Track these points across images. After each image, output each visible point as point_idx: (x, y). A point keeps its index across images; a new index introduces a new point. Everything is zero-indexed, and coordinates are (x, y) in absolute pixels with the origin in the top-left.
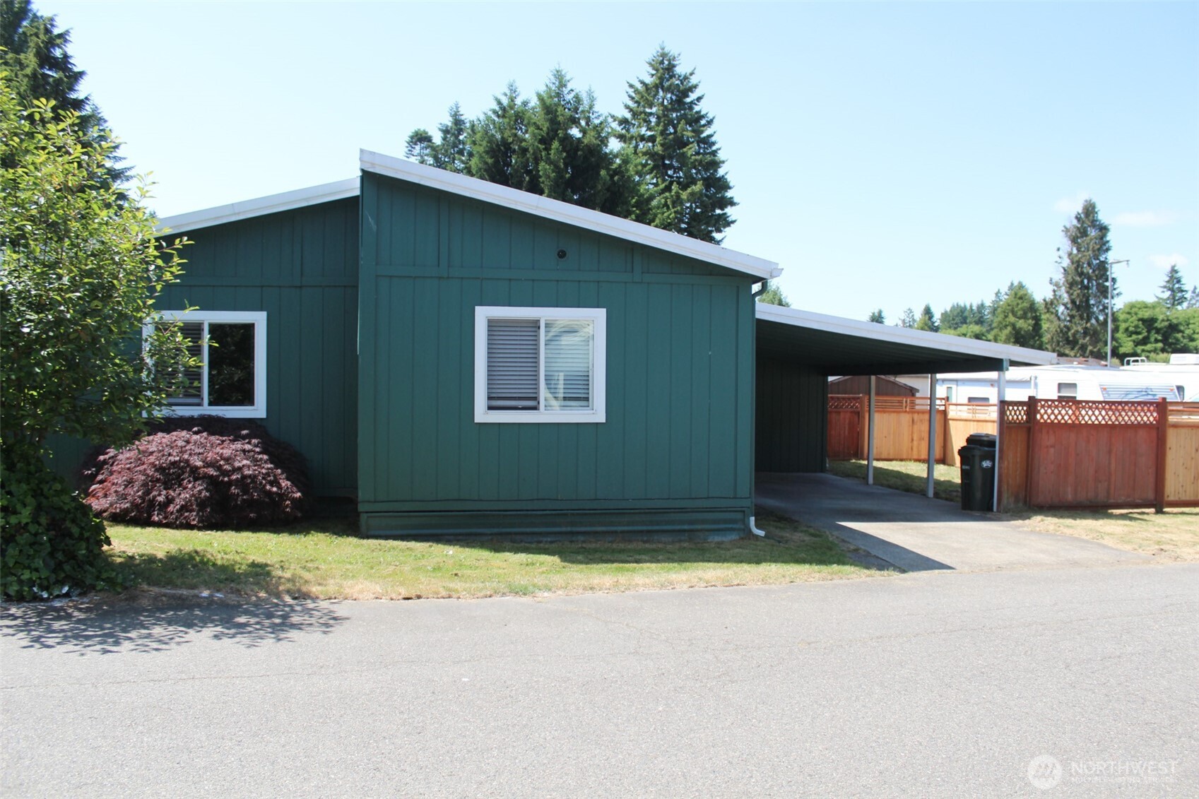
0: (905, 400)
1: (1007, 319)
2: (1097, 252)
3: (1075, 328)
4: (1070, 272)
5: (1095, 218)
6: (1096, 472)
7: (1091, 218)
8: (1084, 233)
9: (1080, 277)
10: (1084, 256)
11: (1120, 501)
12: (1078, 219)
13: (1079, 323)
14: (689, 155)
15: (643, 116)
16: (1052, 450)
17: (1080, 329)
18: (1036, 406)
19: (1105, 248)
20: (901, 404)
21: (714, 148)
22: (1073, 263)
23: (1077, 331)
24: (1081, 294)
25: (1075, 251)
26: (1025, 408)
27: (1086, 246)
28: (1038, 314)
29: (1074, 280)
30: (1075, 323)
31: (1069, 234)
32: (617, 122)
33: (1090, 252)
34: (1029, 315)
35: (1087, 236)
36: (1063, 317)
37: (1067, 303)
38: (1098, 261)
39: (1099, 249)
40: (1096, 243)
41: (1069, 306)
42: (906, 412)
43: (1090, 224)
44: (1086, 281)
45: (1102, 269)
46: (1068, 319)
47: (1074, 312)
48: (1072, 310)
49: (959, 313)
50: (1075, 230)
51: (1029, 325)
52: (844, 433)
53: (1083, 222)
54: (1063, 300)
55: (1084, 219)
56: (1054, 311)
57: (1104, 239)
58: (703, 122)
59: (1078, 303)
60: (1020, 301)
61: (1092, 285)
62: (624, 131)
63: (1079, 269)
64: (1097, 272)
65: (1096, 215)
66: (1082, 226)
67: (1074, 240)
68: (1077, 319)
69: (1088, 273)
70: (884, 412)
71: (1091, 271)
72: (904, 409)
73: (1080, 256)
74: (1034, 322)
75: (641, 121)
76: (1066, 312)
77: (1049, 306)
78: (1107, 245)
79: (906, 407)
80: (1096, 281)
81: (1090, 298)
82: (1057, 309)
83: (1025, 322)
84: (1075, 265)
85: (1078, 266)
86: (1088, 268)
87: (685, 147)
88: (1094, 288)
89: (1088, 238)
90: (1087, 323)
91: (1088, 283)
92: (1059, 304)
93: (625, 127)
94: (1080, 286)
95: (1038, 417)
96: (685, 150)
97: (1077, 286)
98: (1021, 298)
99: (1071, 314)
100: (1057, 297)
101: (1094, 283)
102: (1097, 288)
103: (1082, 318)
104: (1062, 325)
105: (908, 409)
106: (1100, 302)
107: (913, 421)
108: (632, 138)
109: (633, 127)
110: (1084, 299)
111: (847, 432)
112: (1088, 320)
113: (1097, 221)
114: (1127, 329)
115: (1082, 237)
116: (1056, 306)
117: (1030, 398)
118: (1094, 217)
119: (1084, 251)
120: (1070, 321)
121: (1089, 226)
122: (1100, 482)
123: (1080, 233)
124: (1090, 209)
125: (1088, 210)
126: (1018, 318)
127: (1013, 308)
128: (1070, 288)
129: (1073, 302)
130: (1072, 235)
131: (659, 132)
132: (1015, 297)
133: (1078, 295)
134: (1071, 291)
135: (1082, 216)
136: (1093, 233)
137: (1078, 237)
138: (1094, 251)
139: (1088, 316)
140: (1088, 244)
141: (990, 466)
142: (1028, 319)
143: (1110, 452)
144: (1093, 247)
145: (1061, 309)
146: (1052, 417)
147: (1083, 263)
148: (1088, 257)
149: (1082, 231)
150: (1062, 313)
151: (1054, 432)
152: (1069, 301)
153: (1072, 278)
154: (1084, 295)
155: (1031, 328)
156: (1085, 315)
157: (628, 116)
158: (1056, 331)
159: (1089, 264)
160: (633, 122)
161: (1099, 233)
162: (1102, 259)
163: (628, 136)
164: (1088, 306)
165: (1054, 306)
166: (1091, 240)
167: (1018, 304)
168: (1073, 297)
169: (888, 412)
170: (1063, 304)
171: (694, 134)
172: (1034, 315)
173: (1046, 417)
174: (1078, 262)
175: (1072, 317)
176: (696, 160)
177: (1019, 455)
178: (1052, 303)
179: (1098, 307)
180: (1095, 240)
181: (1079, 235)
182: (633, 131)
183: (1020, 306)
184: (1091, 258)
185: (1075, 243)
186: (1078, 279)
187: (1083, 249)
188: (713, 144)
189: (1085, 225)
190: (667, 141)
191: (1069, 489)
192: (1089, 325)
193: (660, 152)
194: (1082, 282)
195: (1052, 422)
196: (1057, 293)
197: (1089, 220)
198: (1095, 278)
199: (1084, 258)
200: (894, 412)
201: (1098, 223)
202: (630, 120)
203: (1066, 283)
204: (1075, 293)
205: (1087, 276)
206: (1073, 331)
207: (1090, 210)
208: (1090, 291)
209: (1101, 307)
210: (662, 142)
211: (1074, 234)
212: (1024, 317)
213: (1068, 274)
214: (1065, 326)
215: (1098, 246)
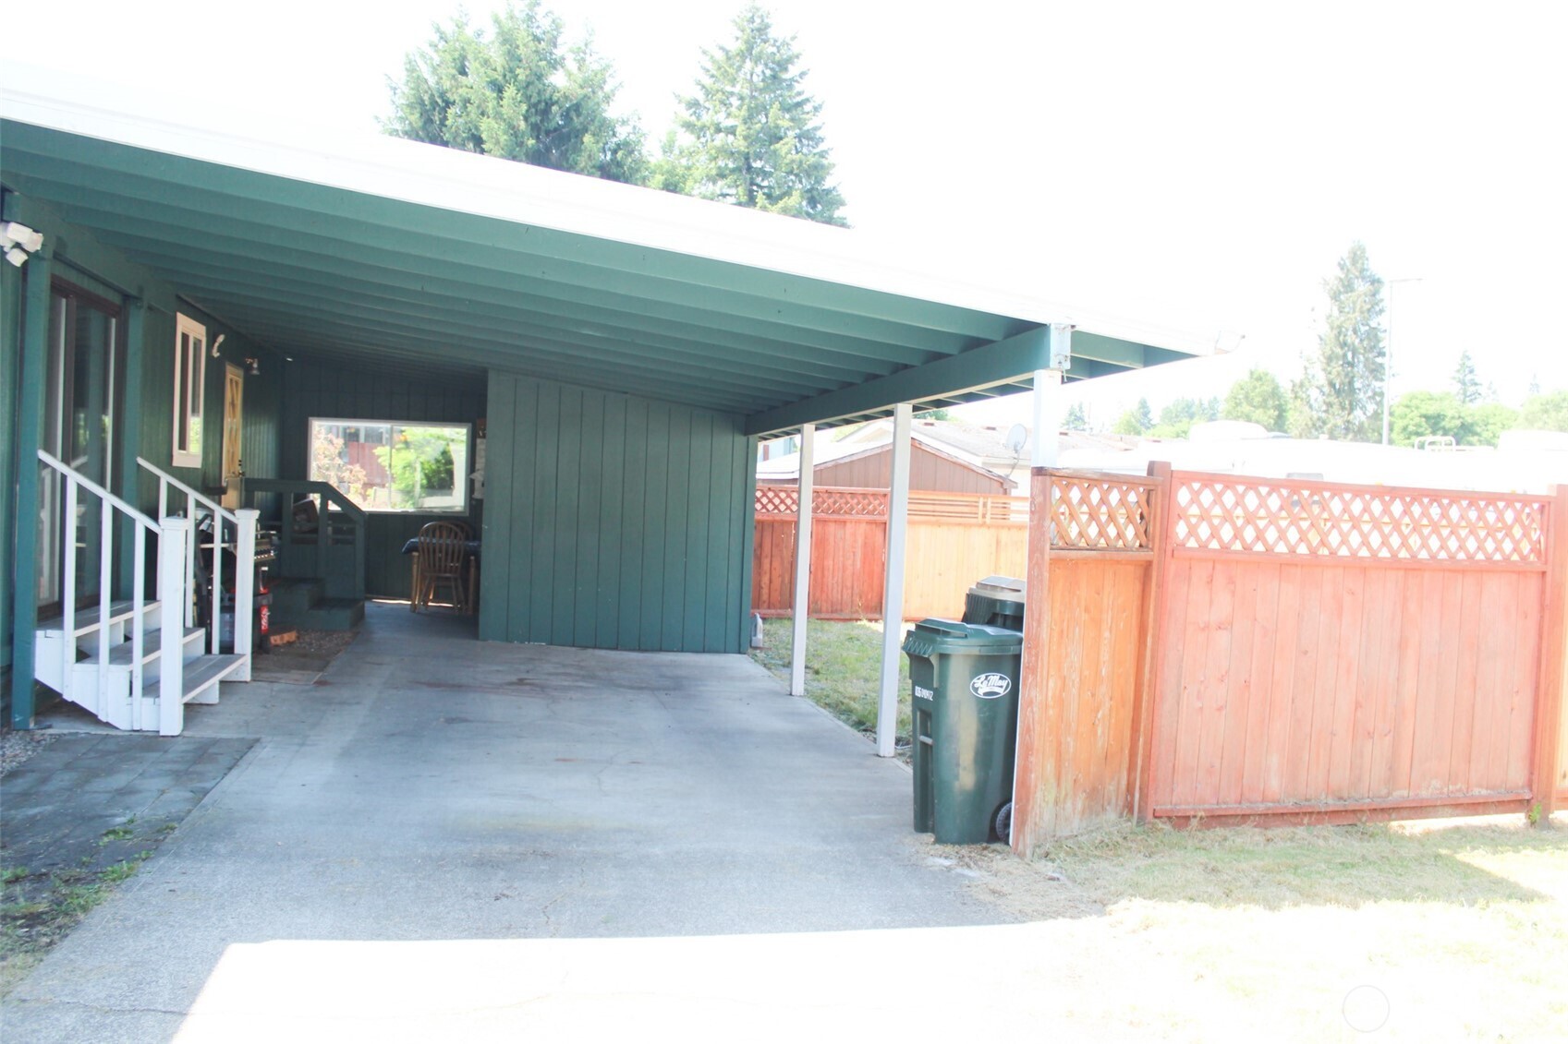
0: (981, 500)
1: (1239, 408)
2: (1366, 315)
3: (1333, 422)
4: (1328, 342)
5: (1365, 266)
6: (1358, 705)
7: (1359, 265)
8: (1348, 287)
9: (1342, 348)
10: (1348, 319)
11: (1424, 794)
12: (1342, 267)
13: (1338, 415)
14: (783, 153)
15: (719, 95)
16: (1222, 639)
17: (1340, 422)
18: (1169, 495)
19: (1377, 309)
20: (974, 510)
21: (822, 147)
22: (1332, 328)
23: (1336, 426)
24: (1343, 373)
25: (1336, 312)
26: (1132, 497)
27: (1351, 305)
28: (1283, 403)
29: (1333, 352)
30: (1334, 415)
31: (1328, 287)
32: (684, 105)
33: (1357, 314)
34: (1270, 403)
35: (1352, 290)
36: (1315, 405)
37: (1323, 386)
38: (1367, 328)
39: (1369, 310)
40: (1365, 301)
41: (1326, 389)
42: (983, 525)
43: (1357, 274)
44: (1350, 355)
45: (1373, 336)
46: (1324, 408)
47: (1333, 399)
48: (1329, 395)
49: (1184, 408)
50: (1336, 282)
51: (1270, 417)
52: (853, 565)
53: (1348, 270)
54: (1318, 380)
55: (1349, 267)
56: (1304, 396)
57: (1377, 297)
58: (808, 107)
59: (1337, 387)
60: (1258, 384)
61: (1359, 362)
62: (693, 119)
63: (1341, 338)
64: (1365, 343)
65: (1366, 262)
66: (1347, 276)
67: (1335, 297)
68: (1336, 409)
69: (1353, 344)
70: (939, 525)
71: (1357, 341)
72: (980, 520)
73: (1342, 319)
74: (1276, 413)
75: (717, 102)
76: (1321, 399)
77: (1297, 389)
78: (1381, 305)
79: (984, 516)
80: (1363, 355)
81: (1355, 379)
82: (1308, 393)
83: (1265, 412)
84: (1335, 332)
85: (1340, 333)
86: (1354, 336)
87: (777, 143)
88: (1361, 365)
89: (1354, 294)
90: (1349, 414)
91: (1353, 357)
92: (1311, 386)
93: (695, 113)
94: (1341, 362)
95: (1181, 529)
96: (778, 146)
97: (1337, 363)
98: (1259, 379)
99: (1327, 400)
100: (1310, 377)
101: (1361, 358)
102: (1365, 366)
103: (1343, 408)
104: (1315, 417)
105: (988, 520)
106: (1369, 385)
107: (998, 542)
108: (703, 128)
109: (707, 112)
110: (1347, 380)
111: (859, 564)
112: (1351, 410)
113: (1367, 270)
114: (1405, 429)
115: (1347, 292)
116: (1307, 389)
117: (1152, 469)
118: (1363, 264)
119: (1348, 313)
120: (1326, 411)
121: (1357, 278)
122: (1370, 735)
123: (1344, 286)
124: (1359, 253)
125: (1355, 254)
126: (1254, 407)
127: (1247, 393)
128: (1328, 364)
129: (1332, 385)
130: (1332, 289)
131: (741, 118)
132: (1251, 378)
133: (1339, 374)
134: (1329, 369)
135: (1348, 263)
136: (1362, 287)
137: (1340, 293)
138: (1362, 312)
139: (1351, 404)
140: (1354, 303)
141: (1002, 692)
142: (1269, 409)
143: (1402, 645)
144: (1362, 307)
145: (1314, 393)
146: (1227, 533)
147: (1347, 330)
148: (1354, 321)
149: (1346, 283)
150: (1316, 400)
151: (1231, 581)
152: (1325, 383)
153: (1331, 349)
154: (1347, 375)
155: (1272, 421)
156: (1347, 402)
157: (701, 96)
158: (1306, 425)
159: (1355, 332)
160: (707, 105)
161: (1371, 287)
162: (1373, 324)
163: (699, 124)
164: (1352, 390)
165: (1304, 389)
166: (1359, 296)
167: (1255, 388)
168: (1332, 377)
169: (948, 524)
170: (1317, 387)
171: (792, 124)
172: (1277, 403)
173: (1204, 531)
174: (1340, 327)
175: (1330, 405)
176: (793, 161)
177: (1105, 656)
178: (1302, 385)
179: (1365, 393)
180: (1363, 296)
181: (1342, 290)
182: (706, 118)
183: (1257, 390)
184: (1358, 323)
185: (1336, 301)
186: (1339, 351)
187: (1346, 310)
188: (822, 140)
189: (1351, 276)
190: (752, 131)
191: (1274, 761)
192: (1351, 417)
193: (742, 149)
194: (1345, 356)
195: (1225, 548)
196: (1308, 371)
197: (1356, 268)
198: (1362, 351)
199: (1348, 322)
200: (960, 524)
201: (1368, 273)
202: (701, 102)
203: (1322, 358)
204: (1334, 371)
205: (1351, 347)
206: (1329, 426)
207: (1357, 256)
208: (1356, 369)
209: (1370, 394)
210: (744, 133)
211: (1335, 288)
212: (1263, 405)
213: (1326, 344)
214: (1319, 419)
215: (1369, 306)
